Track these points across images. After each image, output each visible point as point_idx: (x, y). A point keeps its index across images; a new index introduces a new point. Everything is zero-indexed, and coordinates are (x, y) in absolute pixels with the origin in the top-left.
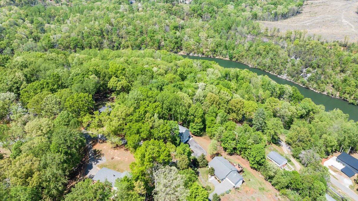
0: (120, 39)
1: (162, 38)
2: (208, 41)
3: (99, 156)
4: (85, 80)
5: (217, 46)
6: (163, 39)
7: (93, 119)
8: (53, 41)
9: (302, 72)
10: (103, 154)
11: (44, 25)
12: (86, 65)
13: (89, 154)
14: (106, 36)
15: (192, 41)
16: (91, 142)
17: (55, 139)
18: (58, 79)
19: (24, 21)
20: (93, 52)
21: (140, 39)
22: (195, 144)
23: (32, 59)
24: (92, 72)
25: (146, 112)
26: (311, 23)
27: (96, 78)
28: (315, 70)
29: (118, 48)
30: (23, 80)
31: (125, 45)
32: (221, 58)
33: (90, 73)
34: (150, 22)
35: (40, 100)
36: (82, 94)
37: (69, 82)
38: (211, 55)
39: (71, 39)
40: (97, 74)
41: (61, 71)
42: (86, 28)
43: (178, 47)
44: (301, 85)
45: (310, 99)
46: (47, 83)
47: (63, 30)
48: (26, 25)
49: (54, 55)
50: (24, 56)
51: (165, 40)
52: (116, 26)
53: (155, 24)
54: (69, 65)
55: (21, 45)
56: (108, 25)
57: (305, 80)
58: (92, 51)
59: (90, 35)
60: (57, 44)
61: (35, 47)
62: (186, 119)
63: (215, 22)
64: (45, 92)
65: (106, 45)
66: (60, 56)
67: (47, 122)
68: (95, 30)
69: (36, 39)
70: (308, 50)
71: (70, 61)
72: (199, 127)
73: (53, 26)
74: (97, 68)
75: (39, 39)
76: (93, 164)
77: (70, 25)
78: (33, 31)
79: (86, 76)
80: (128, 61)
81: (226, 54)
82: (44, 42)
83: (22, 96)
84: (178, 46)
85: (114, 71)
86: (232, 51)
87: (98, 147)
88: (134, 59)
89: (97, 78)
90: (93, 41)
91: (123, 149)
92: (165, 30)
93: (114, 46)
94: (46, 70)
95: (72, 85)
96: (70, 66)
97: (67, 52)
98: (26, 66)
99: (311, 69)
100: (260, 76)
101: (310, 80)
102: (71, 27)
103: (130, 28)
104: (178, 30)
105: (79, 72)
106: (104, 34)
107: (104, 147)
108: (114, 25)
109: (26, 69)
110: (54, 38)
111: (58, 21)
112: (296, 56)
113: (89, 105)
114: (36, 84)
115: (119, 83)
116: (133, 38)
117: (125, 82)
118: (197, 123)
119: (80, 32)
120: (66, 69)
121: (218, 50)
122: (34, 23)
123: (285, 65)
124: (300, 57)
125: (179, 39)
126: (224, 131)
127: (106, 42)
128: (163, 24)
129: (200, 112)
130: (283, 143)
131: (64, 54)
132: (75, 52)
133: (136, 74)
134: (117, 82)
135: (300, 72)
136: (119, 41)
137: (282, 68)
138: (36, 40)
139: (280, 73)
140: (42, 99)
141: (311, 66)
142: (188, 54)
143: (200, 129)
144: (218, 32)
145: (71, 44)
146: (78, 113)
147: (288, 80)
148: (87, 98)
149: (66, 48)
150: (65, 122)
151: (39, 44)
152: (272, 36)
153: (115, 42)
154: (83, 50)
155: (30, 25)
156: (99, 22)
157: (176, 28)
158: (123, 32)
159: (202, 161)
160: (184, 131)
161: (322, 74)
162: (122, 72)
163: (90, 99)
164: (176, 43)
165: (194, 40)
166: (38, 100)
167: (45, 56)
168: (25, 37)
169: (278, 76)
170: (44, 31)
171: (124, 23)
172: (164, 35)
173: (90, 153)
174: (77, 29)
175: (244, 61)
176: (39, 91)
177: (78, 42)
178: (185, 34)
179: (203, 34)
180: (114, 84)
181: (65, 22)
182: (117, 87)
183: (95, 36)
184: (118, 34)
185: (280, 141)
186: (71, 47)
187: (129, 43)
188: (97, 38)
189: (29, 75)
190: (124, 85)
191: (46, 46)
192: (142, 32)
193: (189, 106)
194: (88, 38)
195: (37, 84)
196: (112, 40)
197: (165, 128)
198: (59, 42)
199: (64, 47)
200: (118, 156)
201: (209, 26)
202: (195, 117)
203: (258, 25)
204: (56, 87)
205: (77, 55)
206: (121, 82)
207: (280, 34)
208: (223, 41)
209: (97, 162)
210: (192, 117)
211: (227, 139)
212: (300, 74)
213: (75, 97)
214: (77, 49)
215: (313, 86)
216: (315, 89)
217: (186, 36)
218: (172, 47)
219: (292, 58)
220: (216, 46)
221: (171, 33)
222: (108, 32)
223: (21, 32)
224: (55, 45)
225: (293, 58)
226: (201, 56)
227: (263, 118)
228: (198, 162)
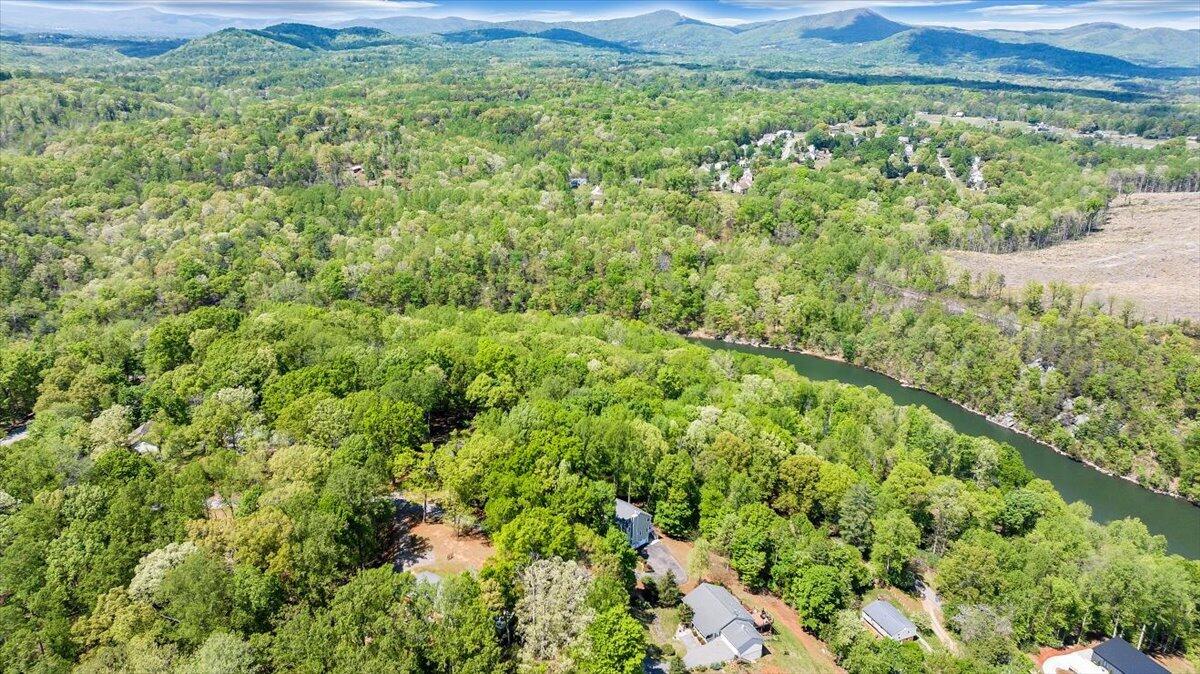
0: (530, 284)
1: (646, 287)
2: (779, 302)
3: (422, 549)
4: (413, 376)
5: (808, 318)
6: (649, 291)
7: (419, 460)
8: (346, 280)
9: (1062, 410)
10: (432, 547)
11: (329, 238)
12: (422, 342)
13: (399, 544)
14: (491, 276)
15: (732, 301)
16: (407, 520)
17: (329, 492)
18: (350, 370)
19: (282, 225)
20: (447, 315)
21: (583, 288)
22: (662, 555)
23: (296, 321)
24: (432, 359)
25: (540, 454)
26: (1120, 263)
27: (441, 372)
28: (1102, 406)
29: (520, 309)
30: (272, 366)
31: (540, 301)
32: (820, 354)
33: (429, 360)
34: (618, 241)
35: (306, 409)
36: (400, 404)
37: (374, 378)
38: (790, 345)
39: (395, 278)
40: (445, 364)
41: (357, 351)
42: (438, 249)
43: (692, 317)
44: (1057, 450)
45: (1047, 481)
46: (326, 375)
47: (376, 254)
48: (285, 235)
49: (347, 314)
50: (278, 312)
51: (654, 293)
52: (521, 248)
53: (629, 249)
54: (380, 341)
55: (265, 287)
56: (499, 244)
57: (1070, 432)
58: (444, 312)
59: (447, 269)
60: (358, 290)
61: (300, 295)
62: (645, 489)
63: (809, 250)
64: (318, 393)
65: (487, 300)
66: (361, 317)
67: (317, 453)
68: (463, 257)
69: (306, 274)
70: (1082, 342)
71: (385, 334)
72: (678, 513)
73: (351, 241)
74: (448, 350)
75: (312, 272)
76: (405, 564)
77: (398, 239)
78: (299, 251)
79: (420, 366)
80: (530, 342)
81: (835, 344)
82: (323, 283)
83: (267, 399)
84: (690, 315)
85: (487, 360)
86: (853, 335)
87: (421, 531)
88: (545, 336)
89: (442, 374)
90: (455, 287)
91: (478, 542)
92: (658, 266)
93: (510, 304)
94: (325, 346)
95: (381, 385)
96: (382, 343)
97: (380, 311)
98: (280, 337)
99: (1089, 402)
100: (906, 407)
101: (1085, 434)
102: (400, 247)
103: (560, 255)
104: (697, 268)
105: (403, 356)
106: (486, 268)
107: (437, 533)
108: (518, 245)
109: (281, 343)
110: (350, 274)
111: (368, 228)
112: (1045, 359)
113: (413, 430)
114: (300, 375)
115: (495, 389)
116: (563, 282)
117: (510, 388)
118: (674, 501)
119: (422, 260)
120: (371, 348)
121: (809, 330)
122: (306, 231)
123: (1009, 385)
124: (1056, 363)
125: (697, 293)
126: (739, 525)
127: (488, 292)
128: (654, 250)
129: (683, 475)
130: (929, 593)
131: (373, 315)
132: (402, 312)
133: (541, 371)
134: (487, 388)
135: (1055, 410)
136: (525, 289)
137: (1000, 394)
138: (303, 276)
139: (994, 409)
140: (311, 407)
141: (1089, 392)
142: (719, 339)
143: (681, 518)
144: (815, 279)
145: (393, 292)
146: (384, 447)
147: (1018, 431)
148: (411, 413)
149: (379, 301)
150: (355, 458)
151: (310, 287)
152: (983, 299)
153: (512, 292)
154: (422, 307)
155: (295, 235)
156: (476, 236)
157: (691, 261)
158: (537, 266)
159: (667, 588)
160: (635, 516)
161: (1124, 417)
162: (505, 365)
163: (418, 417)
164: (686, 304)
165: (740, 297)
166: (302, 409)
167: (326, 315)
168: (279, 266)
169: (988, 418)
170: (327, 253)
171: (545, 240)
172: (654, 280)
173: (401, 540)
174: (416, 253)
175: (887, 367)
176: (307, 390)
177: (413, 288)
178: (714, 278)
179: (768, 283)
180: (480, 390)
181: (385, 232)
182: (487, 398)
183: (459, 274)
184: (524, 272)
185: (921, 586)
186: (392, 299)
187: (552, 297)
188: (465, 279)
189: (284, 357)
190: (507, 395)
191: (328, 293)
192: (590, 270)
193: (658, 458)
194: (441, 276)
195: (304, 374)
196: (506, 287)
197: (580, 492)
198: (364, 284)
199: (374, 299)
200: (465, 555)
201: (790, 260)
202: (670, 485)
203: (940, 264)
204: (343, 386)
205: (406, 319)
206: (501, 388)
207: (1005, 293)
208: (827, 306)
209: (415, 562)
210: (663, 483)
211: (743, 546)
212: (1055, 416)
213: (385, 408)
214: (408, 306)
215: (1093, 453)
216: (1099, 462)
217: (717, 286)
218: (673, 315)
219: (1031, 366)
220: (804, 319)
221: (675, 274)
222: (498, 263)
223: (272, 253)
224: (352, 293)
225: (1036, 364)
226: (756, 345)
227: (867, 513)
228: (657, 592)
